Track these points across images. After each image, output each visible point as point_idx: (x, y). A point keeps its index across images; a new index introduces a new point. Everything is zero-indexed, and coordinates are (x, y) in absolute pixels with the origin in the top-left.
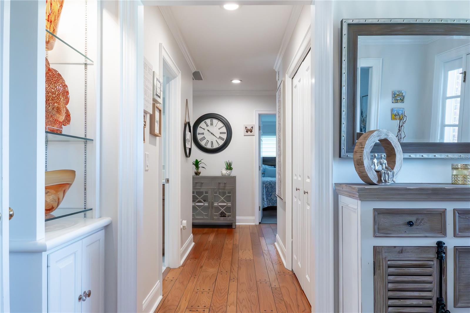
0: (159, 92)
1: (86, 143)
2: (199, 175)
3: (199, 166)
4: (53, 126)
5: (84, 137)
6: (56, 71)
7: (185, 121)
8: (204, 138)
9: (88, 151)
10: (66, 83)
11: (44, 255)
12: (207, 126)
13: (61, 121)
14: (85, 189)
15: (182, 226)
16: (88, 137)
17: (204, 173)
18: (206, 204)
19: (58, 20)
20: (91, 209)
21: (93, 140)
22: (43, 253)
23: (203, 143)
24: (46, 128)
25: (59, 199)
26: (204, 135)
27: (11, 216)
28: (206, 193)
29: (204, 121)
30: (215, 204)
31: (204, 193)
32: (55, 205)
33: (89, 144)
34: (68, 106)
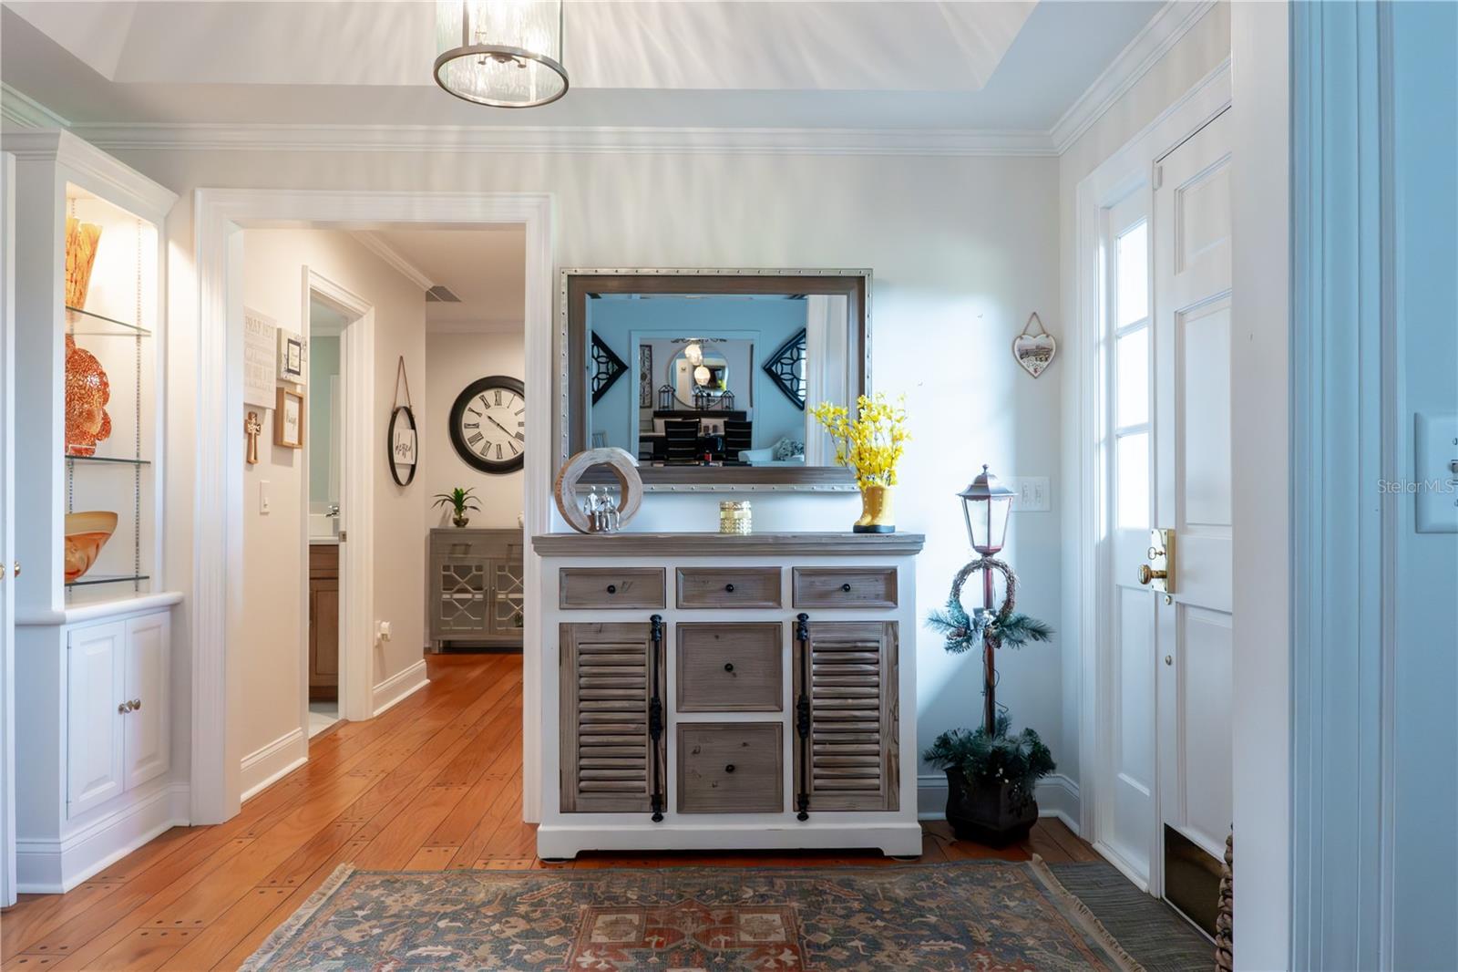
0: (297, 363)
1: (138, 467)
2: (464, 526)
3: (465, 504)
4: (80, 443)
5: (135, 459)
6: (85, 352)
7: (395, 404)
8: (479, 437)
9: (141, 481)
10: (104, 370)
11: (63, 630)
12: (487, 406)
13: (95, 434)
14: (137, 545)
15: (379, 635)
16: (142, 459)
17: (476, 521)
18: (479, 596)
19: (88, 277)
20: (147, 578)
21: (149, 463)
22: (62, 628)
23: (476, 449)
24: (66, 447)
25: (88, 558)
26: (480, 430)
27: (17, 573)
28: (479, 568)
29: (479, 395)
30: (500, 596)
31: (474, 569)
32: (82, 567)
33: (143, 468)
34: (107, 408)
